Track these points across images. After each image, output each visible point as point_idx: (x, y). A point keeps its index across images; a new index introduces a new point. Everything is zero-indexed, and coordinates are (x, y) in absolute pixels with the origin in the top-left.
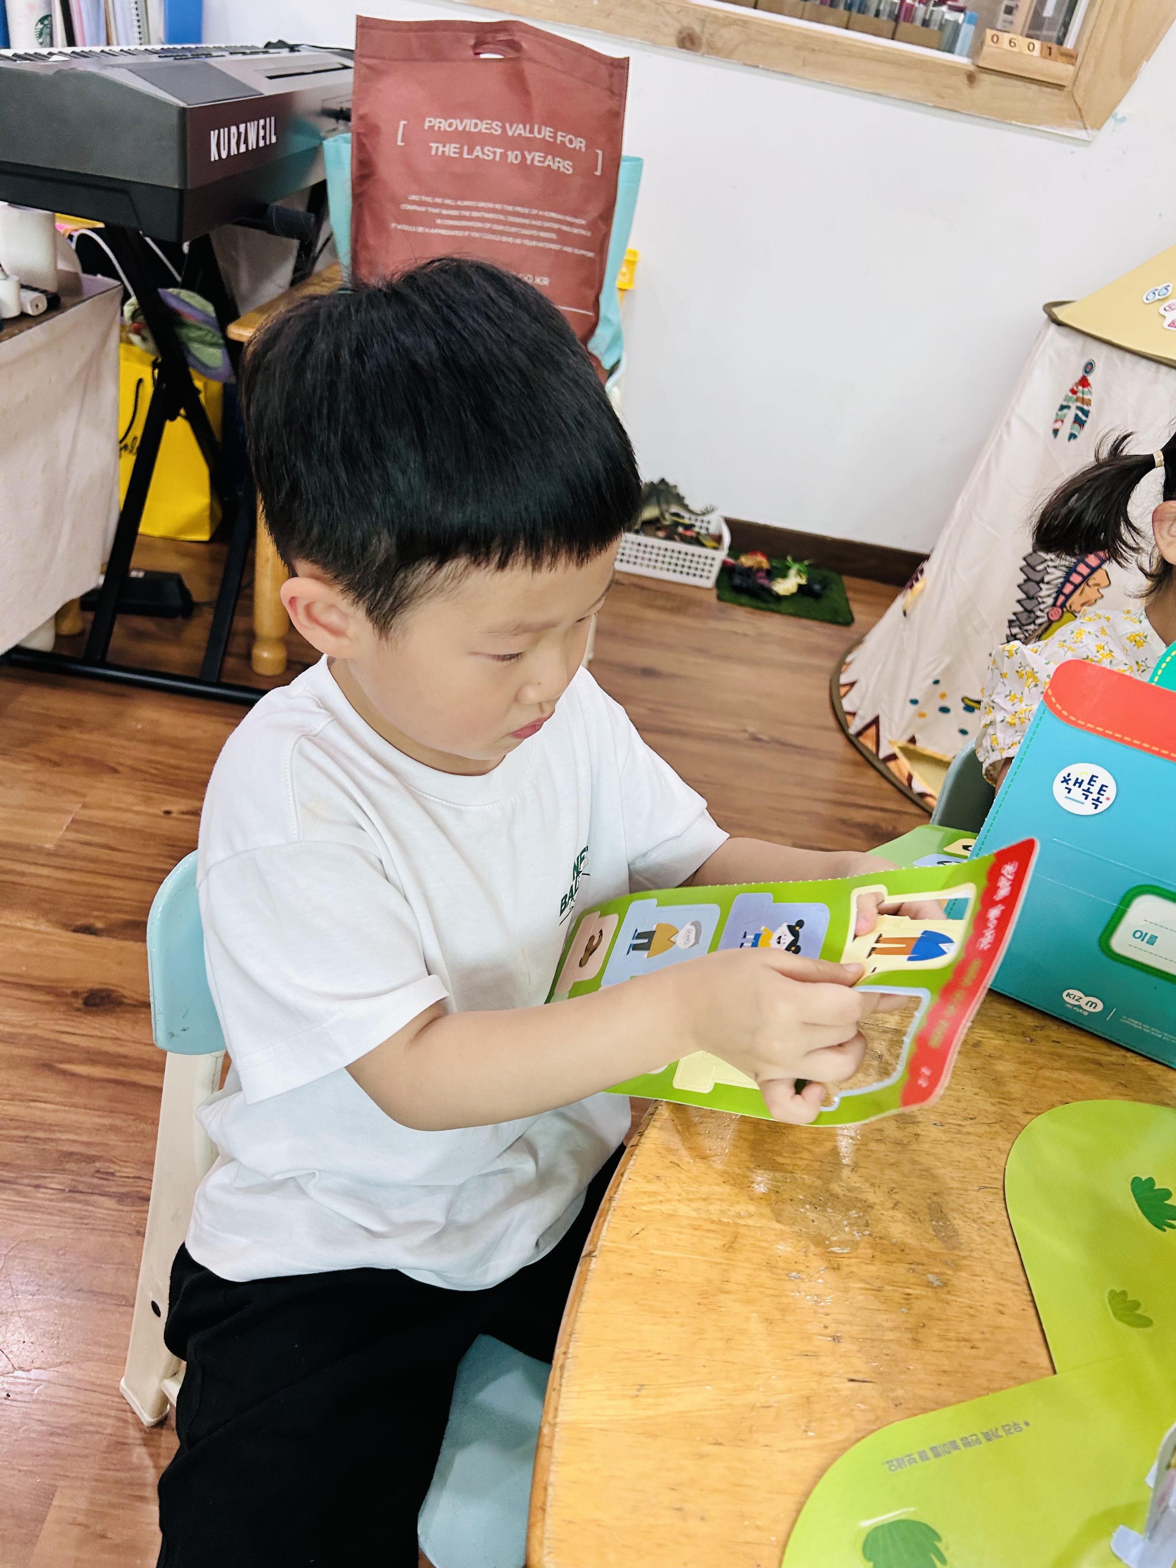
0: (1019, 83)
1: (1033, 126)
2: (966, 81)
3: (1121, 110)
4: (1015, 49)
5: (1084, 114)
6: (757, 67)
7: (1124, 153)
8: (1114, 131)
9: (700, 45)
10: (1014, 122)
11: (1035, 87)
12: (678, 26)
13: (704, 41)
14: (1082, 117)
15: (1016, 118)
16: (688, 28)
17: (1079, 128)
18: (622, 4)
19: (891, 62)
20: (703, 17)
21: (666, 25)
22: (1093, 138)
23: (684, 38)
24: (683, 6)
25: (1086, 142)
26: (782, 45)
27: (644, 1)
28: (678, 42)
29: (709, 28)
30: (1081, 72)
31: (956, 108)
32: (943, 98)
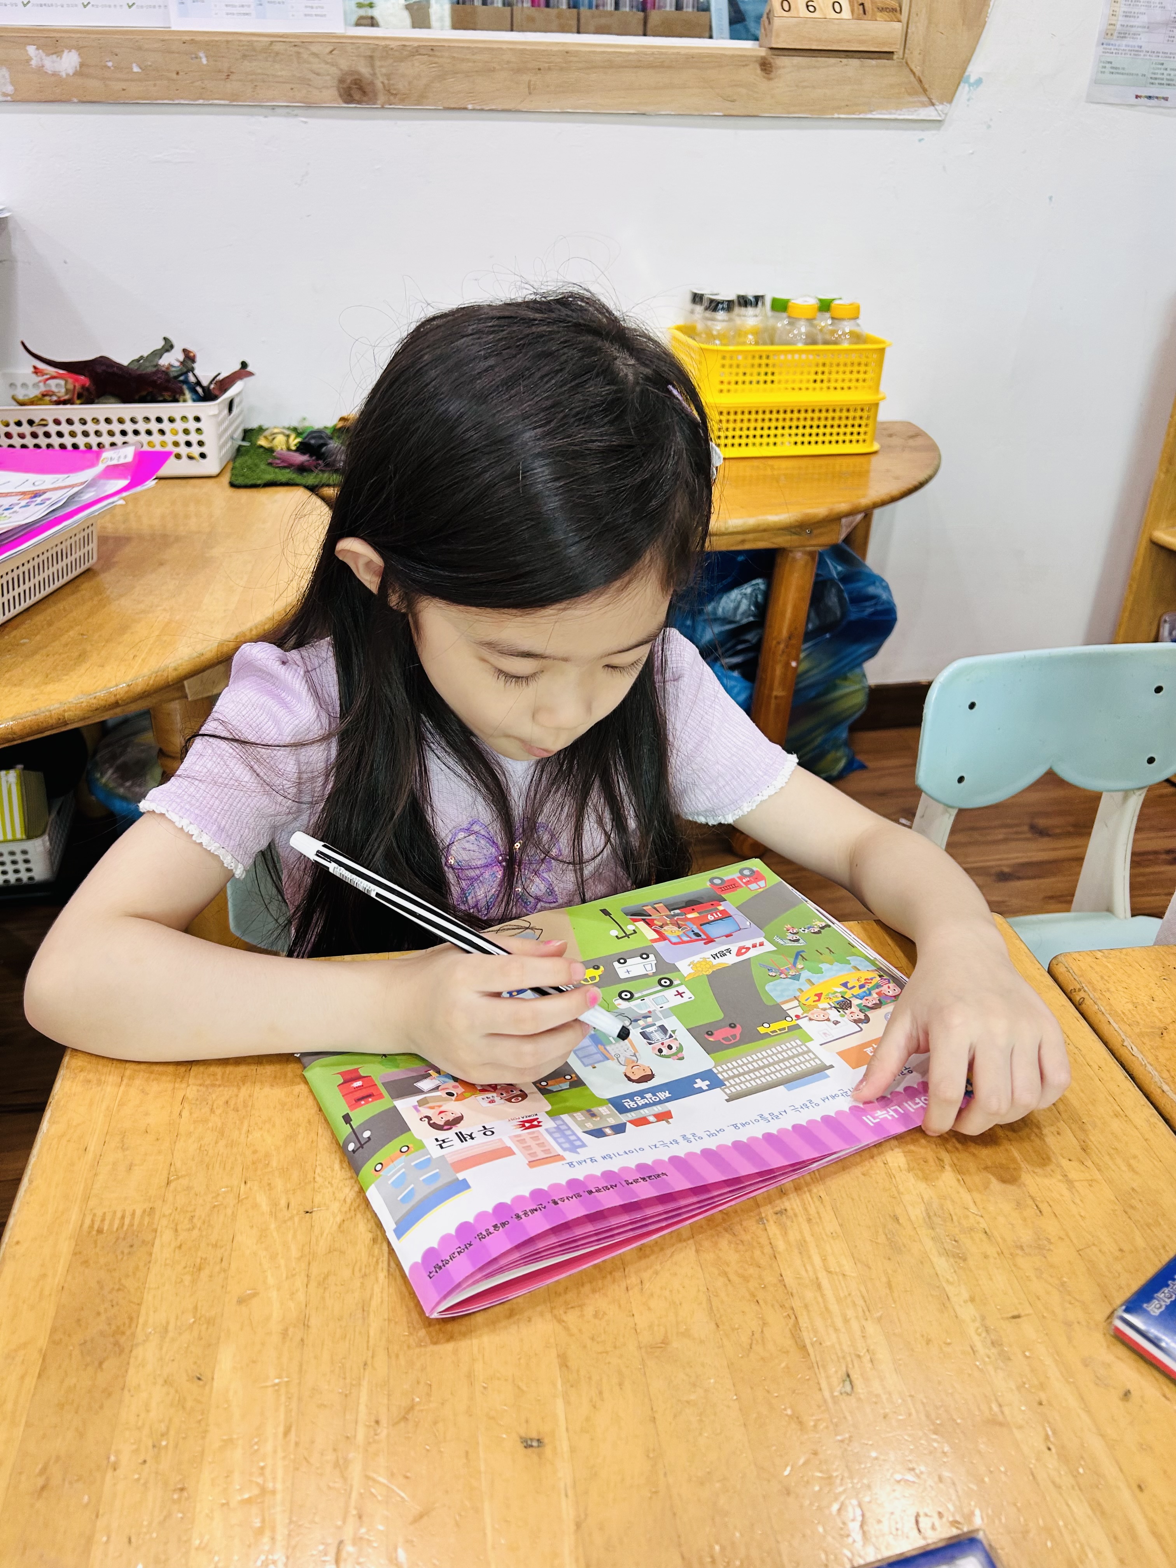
0: (832, 61)
1: (861, 116)
2: (759, 71)
3: (974, 70)
4: (816, 15)
5: (926, 86)
6: (465, 109)
7: (989, 127)
8: (968, 100)
9: (375, 94)
10: (836, 116)
11: (855, 62)
12: (334, 70)
13: (379, 86)
14: (925, 91)
15: (838, 109)
16: (352, 73)
17: (924, 105)
18: (244, 56)
19: (650, 66)
20: (369, 53)
21: (318, 74)
22: (946, 114)
23: (350, 88)
24: (337, 44)
25: (937, 123)
26: (493, 70)
27: (277, 47)
28: (341, 96)
29: (381, 67)
30: (911, 31)
31: (754, 112)
32: (734, 101)
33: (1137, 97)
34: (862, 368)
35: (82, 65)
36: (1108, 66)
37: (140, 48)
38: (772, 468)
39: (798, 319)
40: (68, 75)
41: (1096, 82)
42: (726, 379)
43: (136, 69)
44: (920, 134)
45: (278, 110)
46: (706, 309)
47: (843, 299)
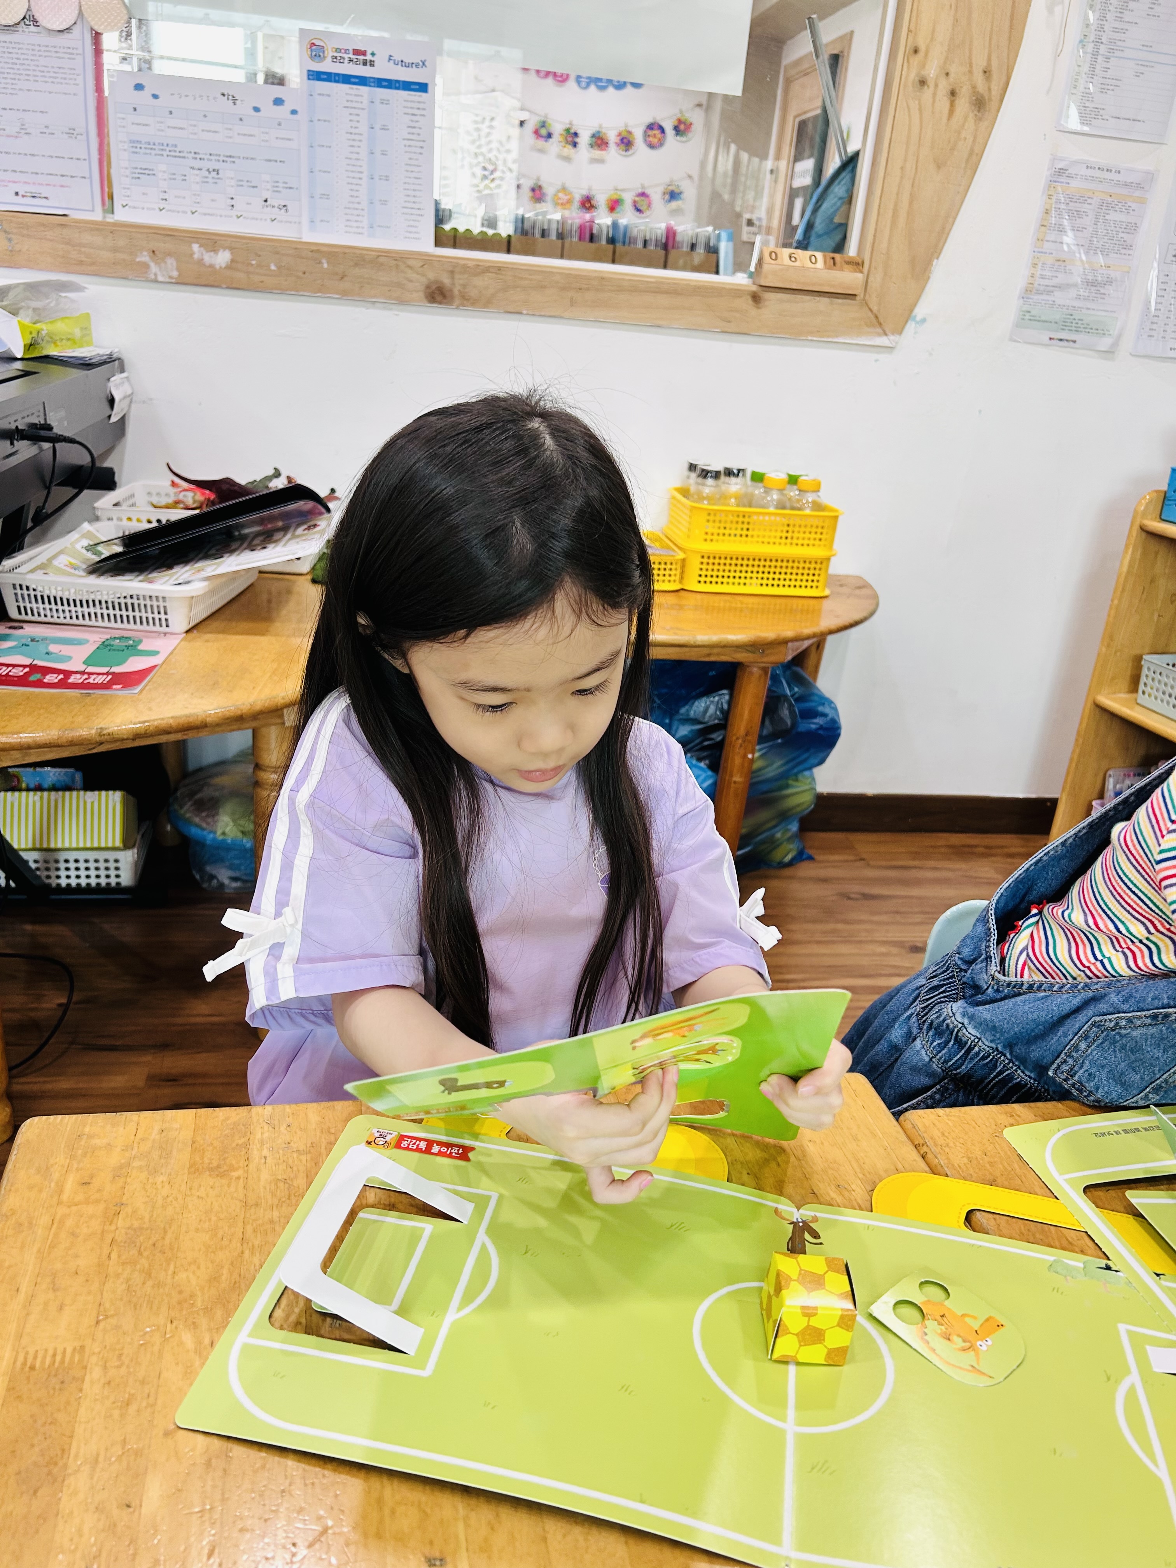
0: (808, 298)
1: (828, 339)
2: (751, 302)
3: (920, 311)
4: (797, 264)
5: (882, 320)
6: (521, 313)
7: (931, 354)
8: (916, 333)
9: (452, 298)
10: (810, 338)
11: (825, 300)
12: (424, 280)
13: (456, 292)
14: (880, 324)
15: (811, 333)
16: (436, 282)
17: (879, 335)
18: (356, 265)
19: (667, 292)
20: (450, 269)
21: (411, 281)
22: (897, 343)
23: (433, 292)
24: (426, 260)
25: (890, 349)
26: (544, 287)
27: (381, 260)
28: (426, 297)
29: (460, 279)
30: (871, 279)
31: (745, 331)
32: (729, 322)
33: (1051, 339)
34: (819, 530)
35: (232, 261)
36: (1027, 314)
37: (277, 253)
38: (742, 603)
39: (771, 489)
40: (221, 267)
41: (1017, 325)
42: (710, 531)
43: (273, 267)
44: (875, 356)
45: (377, 305)
46: (699, 476)
47: (807, 475)
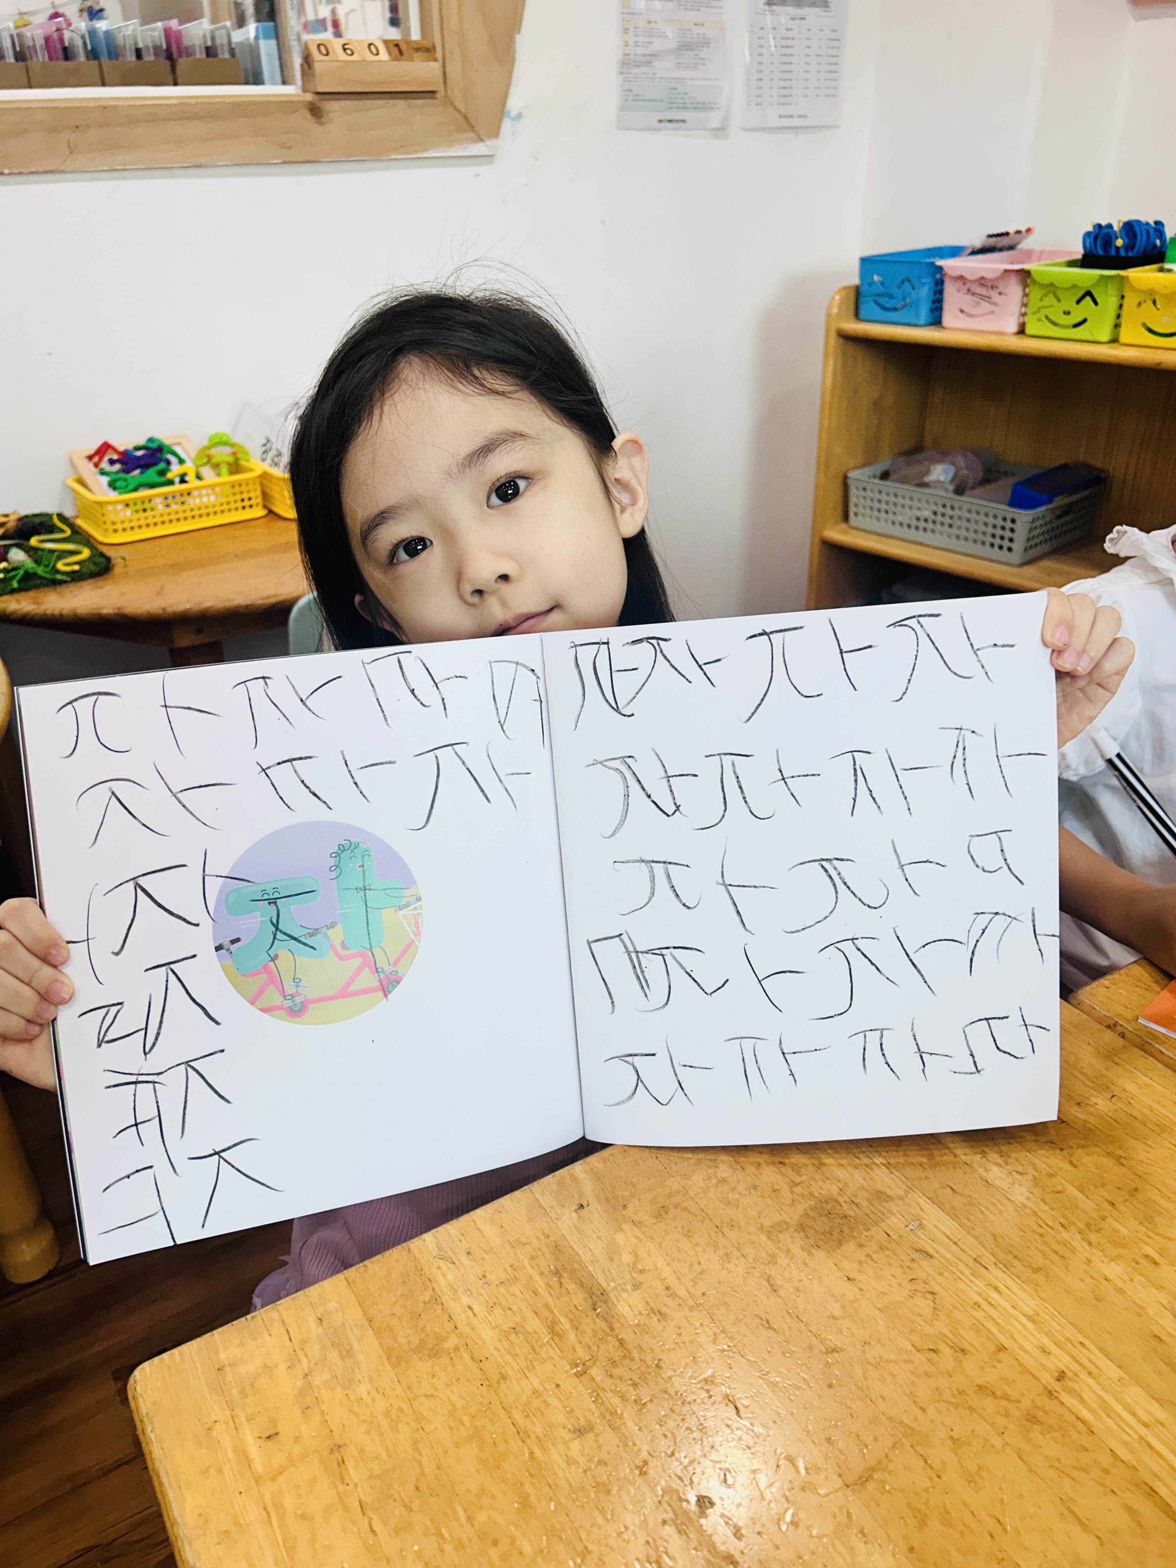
1: (417, 155)
2: (309, 116)
3: (514, 104)
4: (355, 58)
5: (473, 122)
7: (536, 159)
8: (513, 134)
10: (393, 157)
11: (401, 103)
14: (472, 127)
15: (394, 150)
17: (474, 141)
19: (195, 117)
22: (495, 149)
25: (489, 157)
26: (26, 132)
30: (448, 70)
31: (313, 159)
32: (289, 148)
33: (660, 121)
36: (630, 94)
41: (622, 109)
44: (475, 169)
